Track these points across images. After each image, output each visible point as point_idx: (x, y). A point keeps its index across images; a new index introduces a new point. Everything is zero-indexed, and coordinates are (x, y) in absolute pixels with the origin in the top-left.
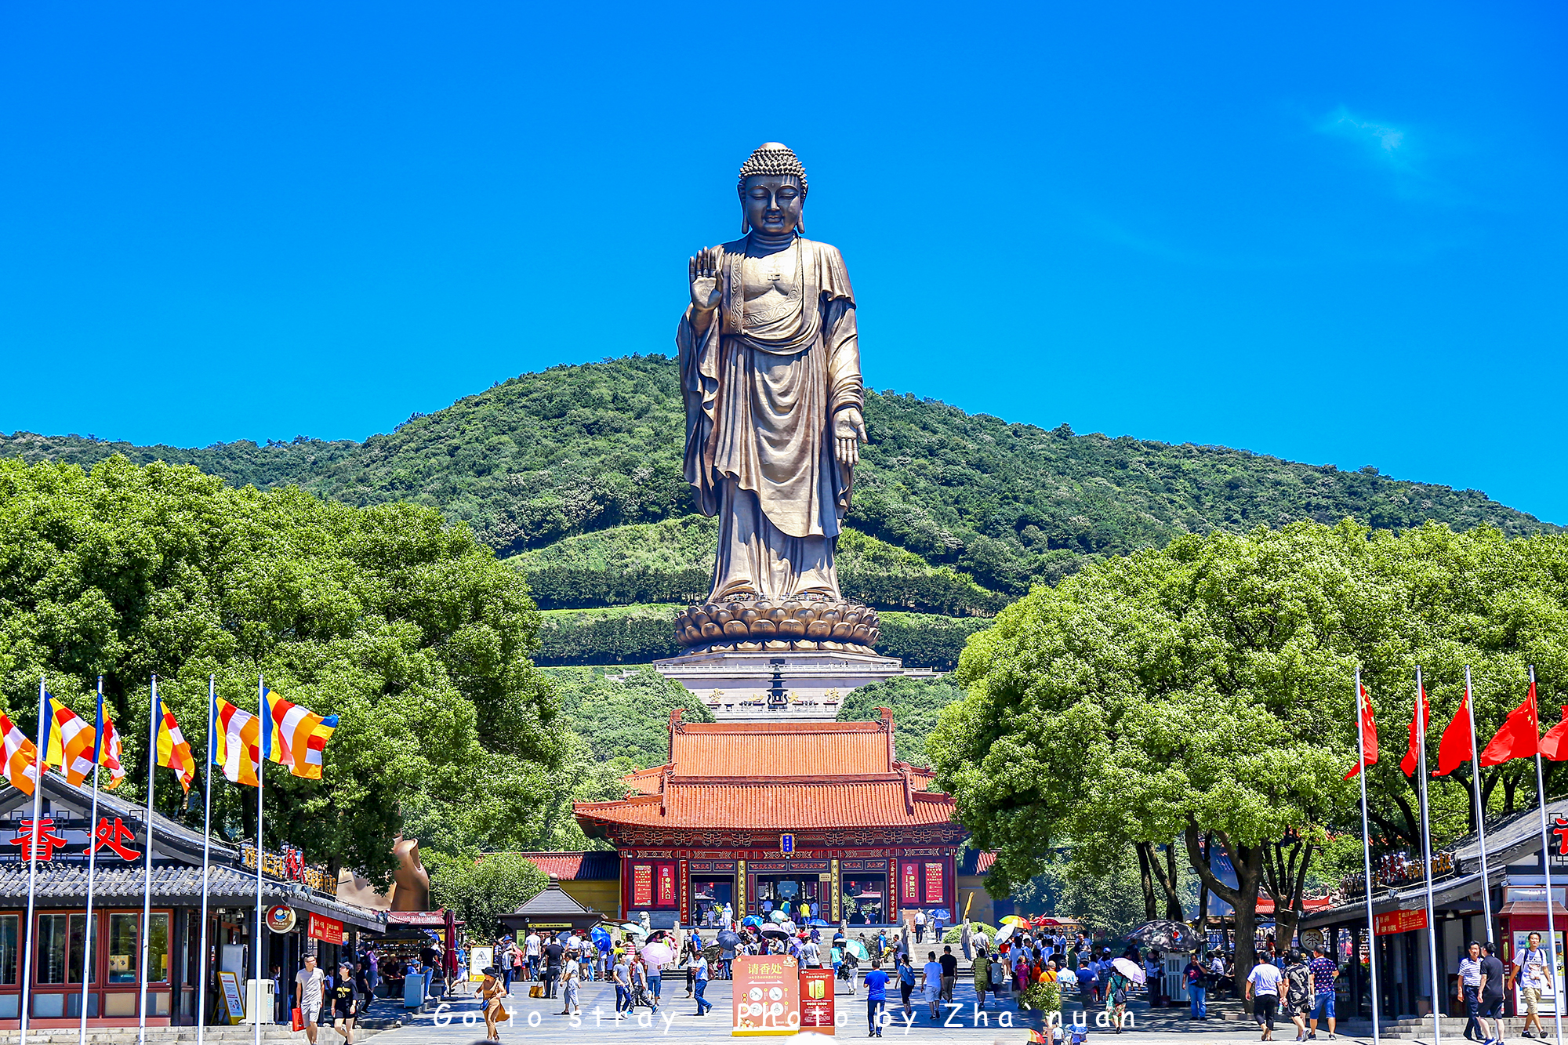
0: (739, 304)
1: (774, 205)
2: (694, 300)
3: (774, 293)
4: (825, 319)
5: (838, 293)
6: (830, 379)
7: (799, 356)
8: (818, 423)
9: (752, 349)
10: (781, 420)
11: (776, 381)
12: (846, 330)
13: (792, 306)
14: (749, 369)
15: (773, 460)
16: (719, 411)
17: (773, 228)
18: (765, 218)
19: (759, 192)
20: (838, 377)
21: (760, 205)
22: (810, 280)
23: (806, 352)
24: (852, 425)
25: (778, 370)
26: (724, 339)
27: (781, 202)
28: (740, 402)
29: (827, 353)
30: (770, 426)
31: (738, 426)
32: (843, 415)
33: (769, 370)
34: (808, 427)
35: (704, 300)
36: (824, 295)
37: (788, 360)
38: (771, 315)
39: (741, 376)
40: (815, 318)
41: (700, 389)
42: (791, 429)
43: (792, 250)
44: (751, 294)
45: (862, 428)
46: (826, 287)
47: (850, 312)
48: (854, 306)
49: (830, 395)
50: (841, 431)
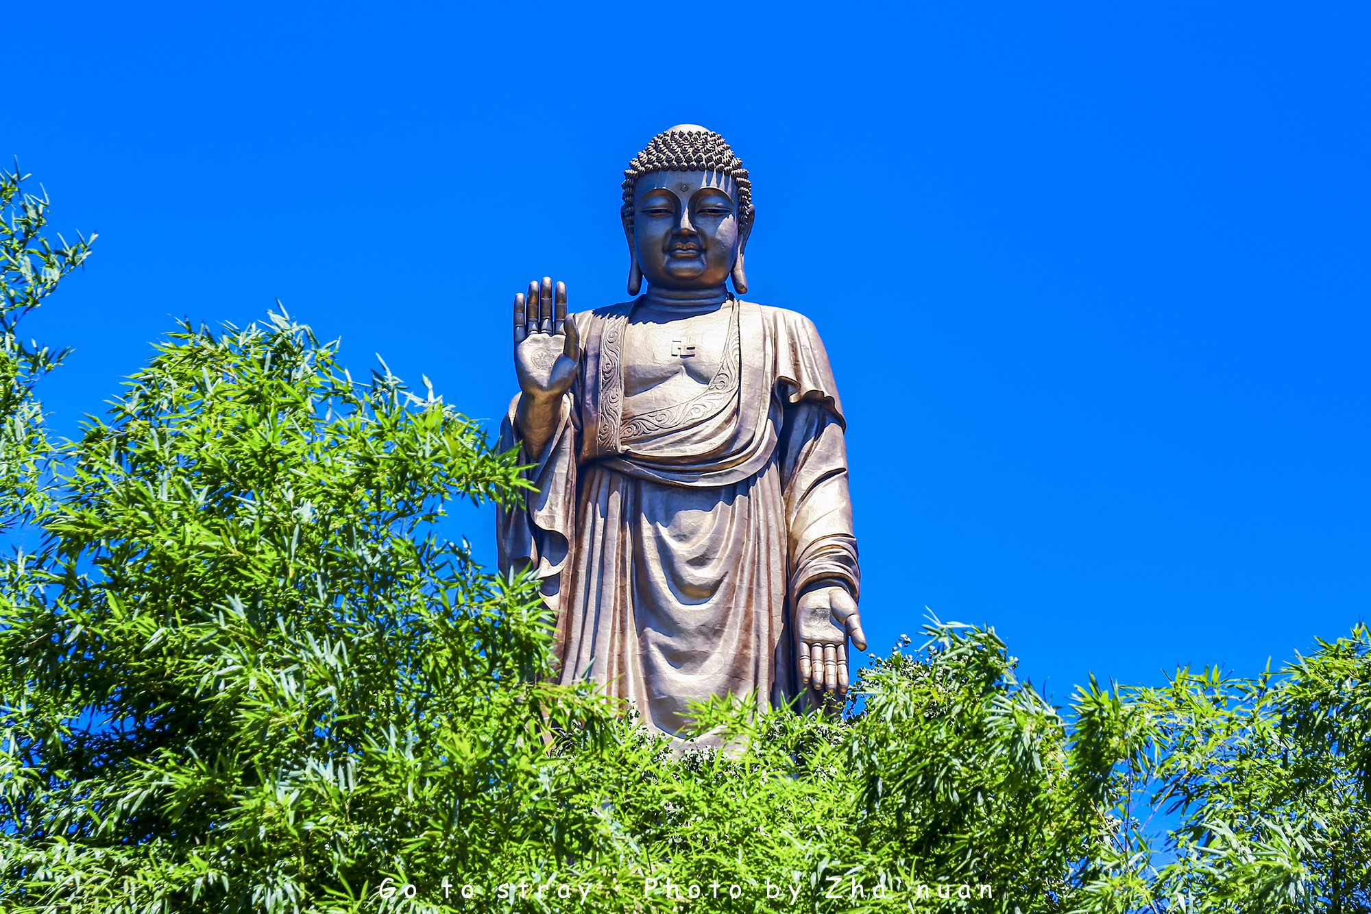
0: (616, 400)
1: (685, 223)
2: (523, 378)
3: (683, 380)
4: (784, 435)
5: (808, 386)
6: (792, 542)
7: (730, 493)
8: (770, 624)
9: (636, 481)
10: (691, 614)
11: (682, 537)
12: (826, 459)
13: (716, 401)
14: (631, 518)
15: (673, 691)
16: (570, 602)
17: (685, 268)
18: (669, 251)
19: (660, 203)
20: (809, 535)
21: (659, 229)
22: (754, 357)
23: (745, 485)
24: (837, 617)
25: (688, 518)
27: (700, 221)
28: (612, 579)
29: (788, 501)
30: (670, 626)
31: (607, 625)
32: (818, 599)
33: (668, 520)
34: (747, 628)
35: (541, 374)
36: (782, 387)
37: (709, 498)
38: (678, 417)
39: (614, 532)
40: (762, 429)
41: (533, 555)
42: (713, 631)
43: (726, 311)
44: (638, 382)
45: (855, 621)
46: (786, 371)
47: (832, 430)
48: (840, 421)
49: (791, 568)
50: (812, 629)
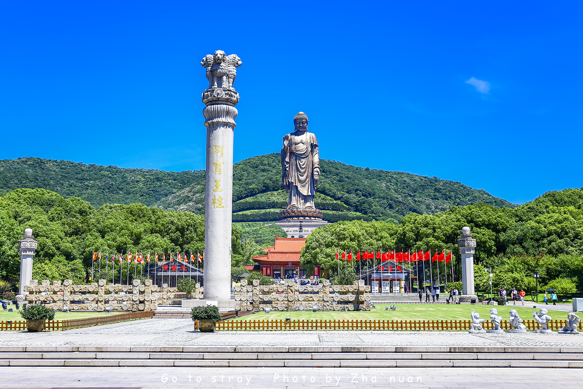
0: (294, 146)
1: (301, 125)
2: (284, 145)
3: (301, 144)
4: (312, 149)
5: (315, 144)
6: (313, 162)
7: (306, 157)
8: (310, 171)
9: (296, 156)
10: (302, 171)
11: (301, 162)
12: (316, 152)
13: (305, 146)
14: (296, 160)
15: (301, 179)
16: (289, 169)
17: (301, 130)
18: (299, 128)
19: (298, 122)
20: (315, 161)
21: (298, 125)
22: (309, 141)
23: (308, 156)
24: (317, 172)
25: (302, 160)
26: (290, 153)
27: (303, 125)
28: (294, 167)
29: (312, 156)
30: (300, 172)
31: (293, 172)
32: (315, 170)
33: (300, 160)
34: (308, 172)
35: (286, 145)
36: (312, 144)
37: (304, 158)
38: (300, 148)
39: (294, 161)
40: (310, 149)
41: (285, 164)
42: (305, 172)
43: (305, 134)
44: (296, 144)
45: (319, 172)
46: (312, 142)
47: (317, 148)
48: (318, 146)
49: (313, 165)
50: (315, 173)
